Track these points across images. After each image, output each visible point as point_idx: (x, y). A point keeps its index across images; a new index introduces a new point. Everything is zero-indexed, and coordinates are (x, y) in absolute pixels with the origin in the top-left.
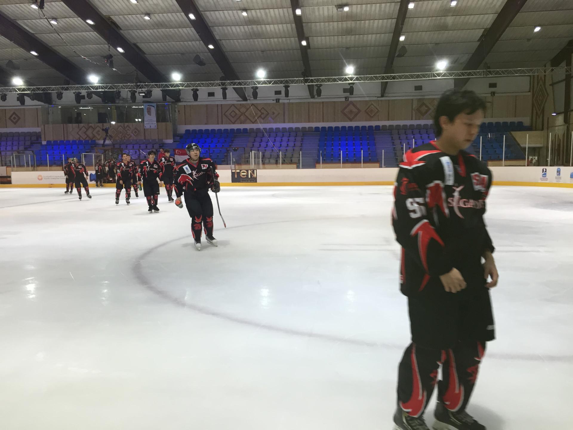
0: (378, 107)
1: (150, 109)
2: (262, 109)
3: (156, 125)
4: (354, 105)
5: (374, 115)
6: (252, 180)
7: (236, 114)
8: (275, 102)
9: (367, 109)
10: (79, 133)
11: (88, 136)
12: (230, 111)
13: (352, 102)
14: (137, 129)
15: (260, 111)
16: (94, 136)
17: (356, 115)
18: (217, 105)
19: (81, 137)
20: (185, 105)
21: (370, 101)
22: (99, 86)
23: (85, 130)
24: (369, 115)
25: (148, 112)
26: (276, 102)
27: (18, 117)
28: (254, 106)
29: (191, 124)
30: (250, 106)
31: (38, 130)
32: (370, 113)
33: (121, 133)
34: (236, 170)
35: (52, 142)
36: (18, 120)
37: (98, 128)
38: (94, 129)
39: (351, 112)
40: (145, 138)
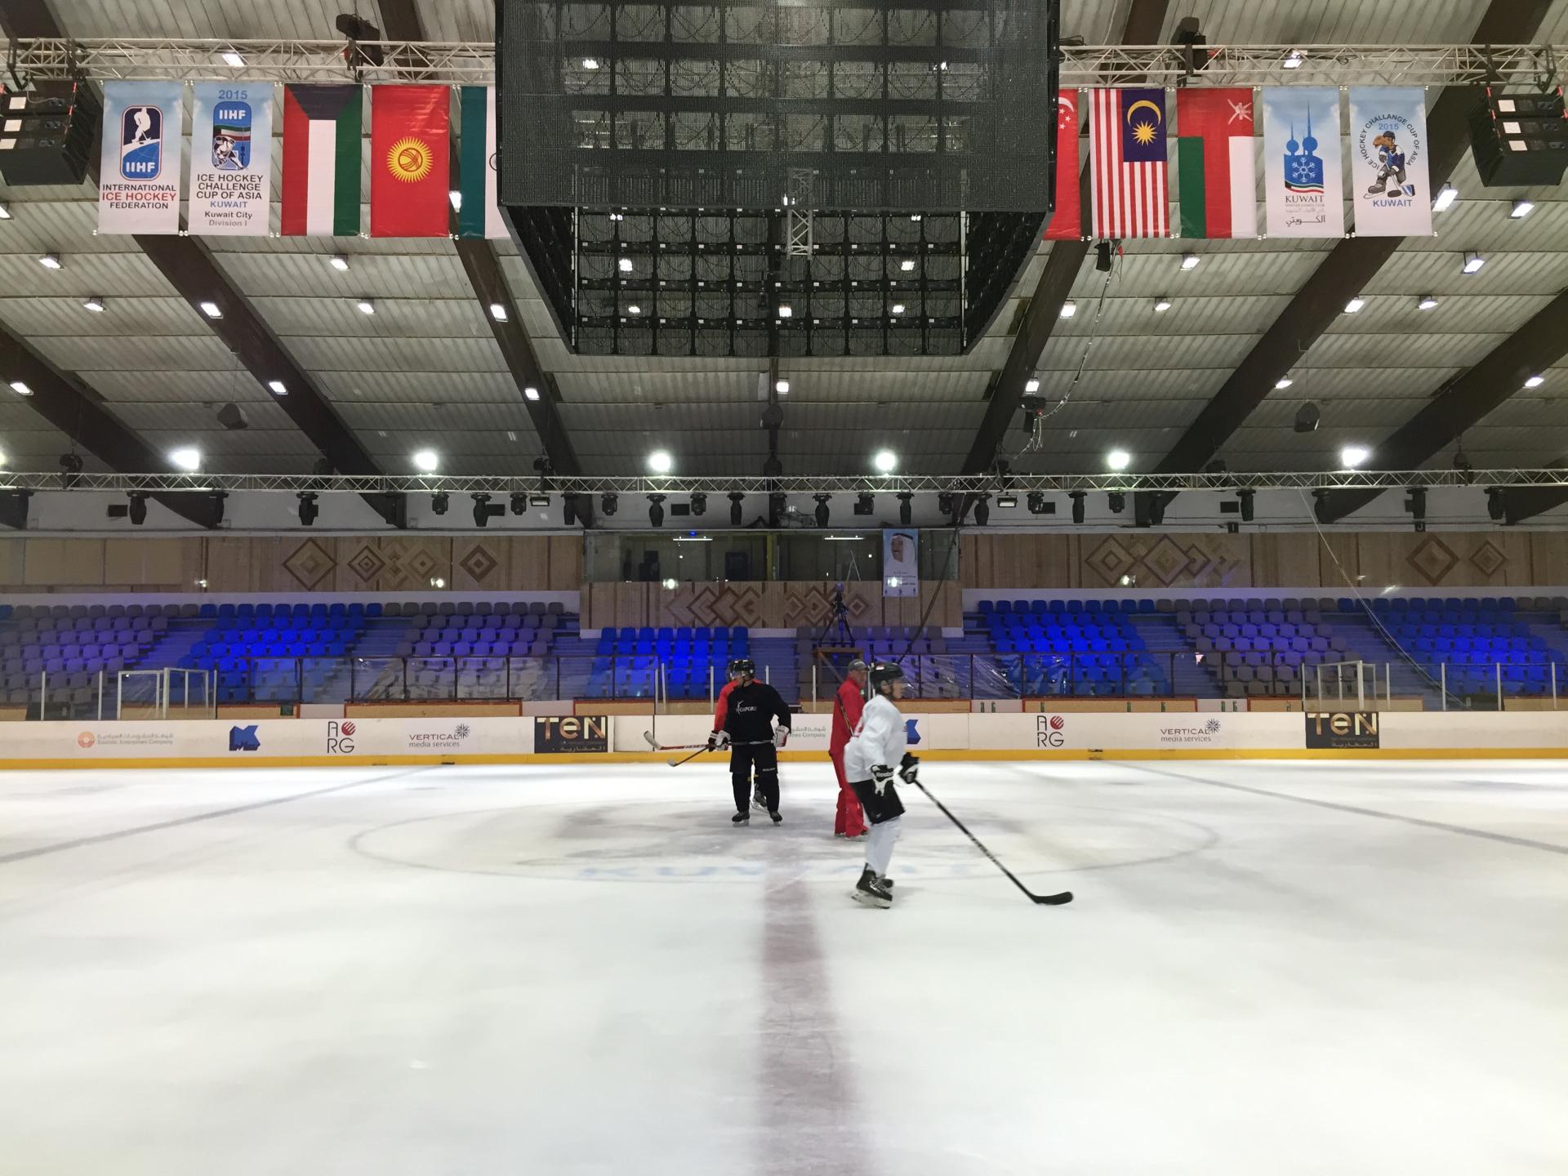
0: (1502, 551)
1: (901, 543)
2: (1190, 549)
4: (1440, 544)
5: (1493, 572)
6: (1368, 741)
7: (1120, 561)
8: (1226, 530)
9: (1477, 553)
10: (693, 607)
11: (718, 616)
12: (1101, 554)
13: (1433, 536)
14: (862, 600)
15: (1185, 553)
16: (738, 617)
17: (1449, 567)
18: (1068, 535)
19: (699, 618)
20: (976, 536)
21: (1482, 534)
22: (896, 480)
23: (712, 599)
24: (1482, 570)
25: (894, 551)
26: (1230, 530)
27: (490, 559)
28: (1169, 539)
29: (992, 586)
30: (1161, 540)
31: (547, 597)
32: (1483, 564)
33: (814, 609)
34: (1319, 713)
35: (619, 632)
36: (489, 569)
37: (750, 596)
38: (738, 597)
39: (1433, 560)
40: (884, 623)
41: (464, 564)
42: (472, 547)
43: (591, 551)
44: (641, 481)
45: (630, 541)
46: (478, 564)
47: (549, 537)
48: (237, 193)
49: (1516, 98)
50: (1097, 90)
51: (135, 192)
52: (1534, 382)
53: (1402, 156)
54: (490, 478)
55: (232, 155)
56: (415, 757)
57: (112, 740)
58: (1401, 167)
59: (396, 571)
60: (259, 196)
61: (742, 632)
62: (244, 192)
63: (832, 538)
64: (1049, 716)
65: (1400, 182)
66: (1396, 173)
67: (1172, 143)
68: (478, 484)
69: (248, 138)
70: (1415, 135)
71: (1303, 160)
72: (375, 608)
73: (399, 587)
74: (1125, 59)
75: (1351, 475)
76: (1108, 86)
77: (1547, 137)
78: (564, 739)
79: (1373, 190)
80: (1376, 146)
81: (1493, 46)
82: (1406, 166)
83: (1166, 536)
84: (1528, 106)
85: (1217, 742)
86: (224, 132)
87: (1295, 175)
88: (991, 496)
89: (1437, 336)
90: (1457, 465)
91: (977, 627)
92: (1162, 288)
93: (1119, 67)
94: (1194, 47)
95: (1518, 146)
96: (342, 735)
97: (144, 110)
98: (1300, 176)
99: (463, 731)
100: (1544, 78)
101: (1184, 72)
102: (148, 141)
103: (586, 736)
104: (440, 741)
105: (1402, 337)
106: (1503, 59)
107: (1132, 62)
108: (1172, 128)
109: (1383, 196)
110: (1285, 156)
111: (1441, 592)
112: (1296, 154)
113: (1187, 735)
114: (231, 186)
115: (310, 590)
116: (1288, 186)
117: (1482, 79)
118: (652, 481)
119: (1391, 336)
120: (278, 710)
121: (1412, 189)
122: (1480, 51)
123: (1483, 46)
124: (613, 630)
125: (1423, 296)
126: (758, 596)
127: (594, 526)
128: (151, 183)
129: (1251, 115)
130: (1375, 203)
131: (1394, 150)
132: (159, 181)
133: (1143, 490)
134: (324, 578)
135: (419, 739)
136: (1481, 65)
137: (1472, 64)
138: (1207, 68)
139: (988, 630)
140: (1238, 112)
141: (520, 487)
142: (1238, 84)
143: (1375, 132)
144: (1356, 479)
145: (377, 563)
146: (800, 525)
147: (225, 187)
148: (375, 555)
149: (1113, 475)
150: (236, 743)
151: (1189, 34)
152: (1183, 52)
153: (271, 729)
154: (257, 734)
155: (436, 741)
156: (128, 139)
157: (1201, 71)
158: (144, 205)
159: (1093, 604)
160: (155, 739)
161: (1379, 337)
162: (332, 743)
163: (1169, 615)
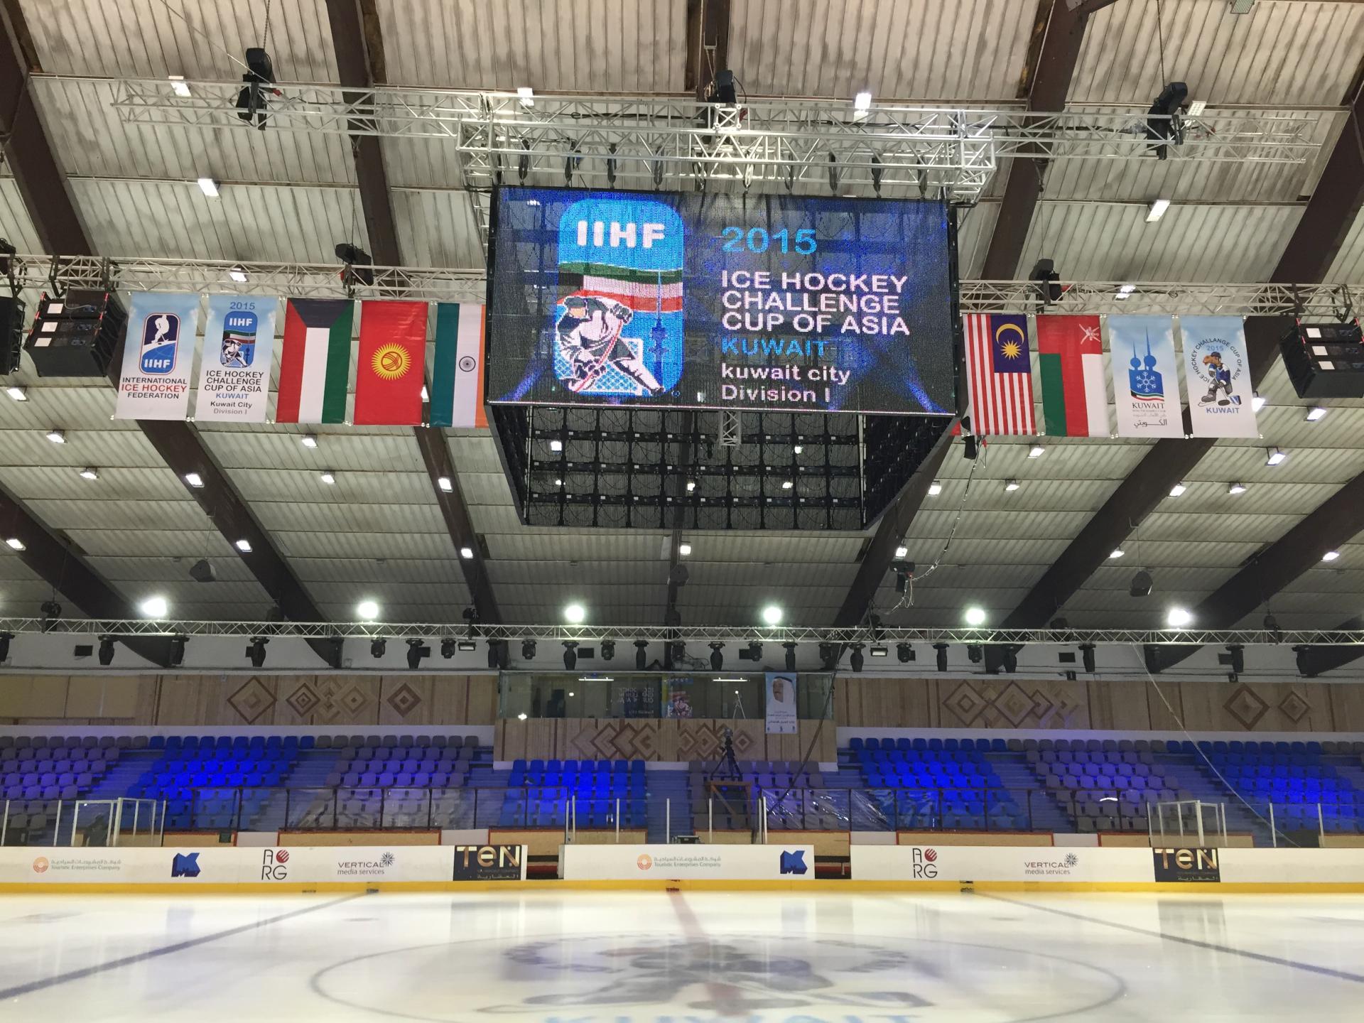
0: (1304, 699)
1: (781, 686)
2: (1034, 694)
3: (795, 725)
4: (1252, 694)
5: (1299, 719)
6: (1211, 875)
7: (974, 704)
8: (1065, 678)
9: (1284, 702)
10: (596, 742)
11: (618, 750)
12: (957, 697)
13: (1246, 687)
14: (747, 736)
15: (1030, 698)
16: (636, 751)
17: (1261, 714)
18: (927, 680)
19: (602, 752)
20: (847, 680)
21: (1286, 685)
22: (782, 631)
23: (614, 734)
24: (1289, 717)
25: (775, 693)
26: (1069, 678)
27: (415, 696)
28: (1017, 685)
29: (862, 725)
30: (1008, 687)
31: (463, 731)
32: (1291, 713)
33: (705, 744)
34: (1165, 848)
35: (529, 764)
36: (413, 705)
37: (647, 731)
38: (637, 733)
39: (1246, 708)
40: (766, 759)
41: (391, 700)
42: (399, 685)
43: (505, 689)
44: (557, 629)
45: (541, 680)
46: (404, 700)
47: (469, 677)
48: (240, 387)
49: (1321, 327)
50: (970, 316)
51: (150, 384)
52: (1330, 557)
53: (1228, 372)
54: (424, 625)
55: (238, 355)
56: (343, 883)
57: (64, 866)
58: (1228, 380)
59: (330, 706)
60: (259, 389)
61: (640, 765)
62: (246, 386)
63: (720, 680)
64: (924, 849)
65: (1228, 393)
66: (1225, 386)
67: (1034, 356)
68: (413, 630)
69: (254, 342)
70: (1238, 355)
71: (1145, 374)
72: (308, 740)
73: (330, 722)
74: (992, 291)
75: (1176, 634)
76: (979, 311)
77: (1349, 358)
78: (481, 867)
79: (1205, 400)
80: (1206, 363)
81: (1298, 285)
82: (1232, 381)
83: (1013, 682)
84: (1331, 333)
85: (1075, 875)
86: (232, 336)
87: (1139, 386)
88: (864, 646)
89: (1244, 516)
90: (1267, 626)
91: (850, 762)
92: (1010, 473)
93: (986, 297)
94: (1050, 282)
95: (1327, 365)
96: (276, 863)
97: (165, 316)
98: (1144, 387)
99: (388, 859)
100: (1343, 311)
101: (1042, 302)
102: (166, 342)
103: (502, 865)
104: (366, 868)
105: (1215, 516)
106: (1306, 295)
107: (999, 293)
108: (1034, 344)
109: (1215, 405)
110: (1130, 371)
111: (1256, 736)
112: (1139, 369)
113: (1049, 868)
114: (235, 381)
115: (250, 723)
116: (1134, 395)
117: (1291, 311)
118: (567, 629)
119: (1205, 516)
120: (217, 837)
121: (1238, 398)
122: (1288, 288)
123: (1290, 285)
124: (524, 762)
125: (1232, 483)
126: (654, 731)
127: (509, 666)
128: (165, 377)
129: (1099, 337)
130: (1208, 410)
131: (1221, 367)
132: (171, 376)
133: (998, 642)
134: (264, 713)
135: (348, 867)
136: (1289, 300)
137: (1281, 298)
138: (1061, 299)
139: (859, 764)
140: (1088, 334)
141: (450, 633)
142: (1086, 313)
143: (1203, 353)
144: (1182, 637)
145: (313, 699)
146: (692, 668)
147: (230, 381)
148: (310, 691)
149: (971, 629)
150: (178, 869)
151: (1044, 271)
152: (1041, 286)
153: (212, 857)
154: (198, 861)
155: (363, 868)
156: (148, 340)
157: (1057, 302)
158: (157, 395)
159: (951, 742)
160: (103, 865)
161: (1195, 516)
162: (267, 870)
163: (1019, 754)
